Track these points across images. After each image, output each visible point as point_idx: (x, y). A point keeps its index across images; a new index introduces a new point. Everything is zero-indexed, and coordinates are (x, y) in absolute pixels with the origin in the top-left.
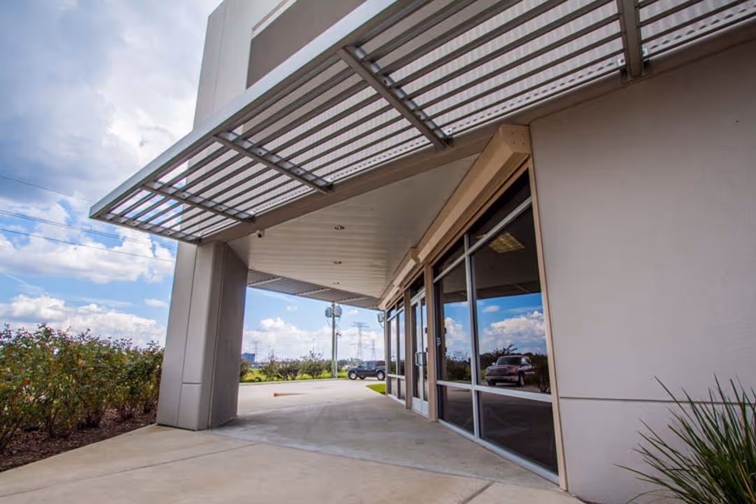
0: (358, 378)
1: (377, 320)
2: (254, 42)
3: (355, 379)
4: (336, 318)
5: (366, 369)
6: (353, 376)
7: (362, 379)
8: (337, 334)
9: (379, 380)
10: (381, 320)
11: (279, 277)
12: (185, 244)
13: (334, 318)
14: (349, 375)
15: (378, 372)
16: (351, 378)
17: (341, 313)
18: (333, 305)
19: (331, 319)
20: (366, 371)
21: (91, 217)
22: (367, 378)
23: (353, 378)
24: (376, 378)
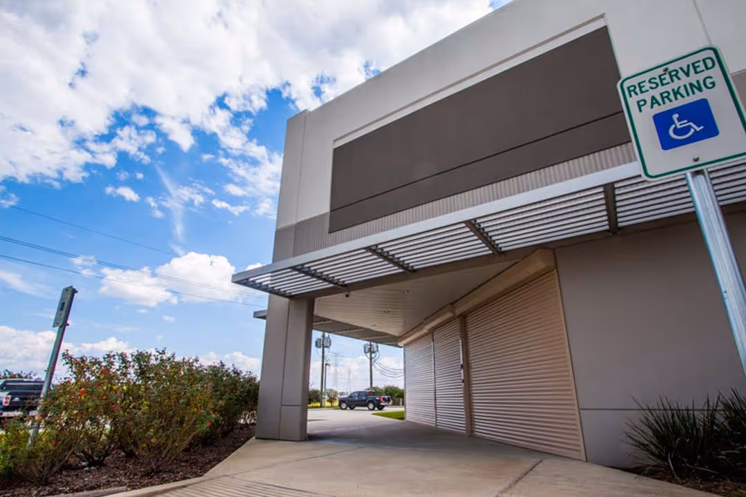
0: (348, 408)
1: (363, 351)
2: (335, 150)
3: (345, 409)
4: (325, 349)
5: (356, 399)
6: (344, 406)
7: (352, 409)
8: (326, 364)
9: (370, 410)
10: (367, 351)
11: (330, 320)
12: (275, 297)
13: (323, 349)
14: (340, 405)
15: (369, 401)
16: (342, 409)
17: (330, 345)
18: (324, 336)
19: (321, 349)
20: (356, 401)
21: (233, 282)
22: (357, 408)
23: (344, 407)
24: (366, 408)
